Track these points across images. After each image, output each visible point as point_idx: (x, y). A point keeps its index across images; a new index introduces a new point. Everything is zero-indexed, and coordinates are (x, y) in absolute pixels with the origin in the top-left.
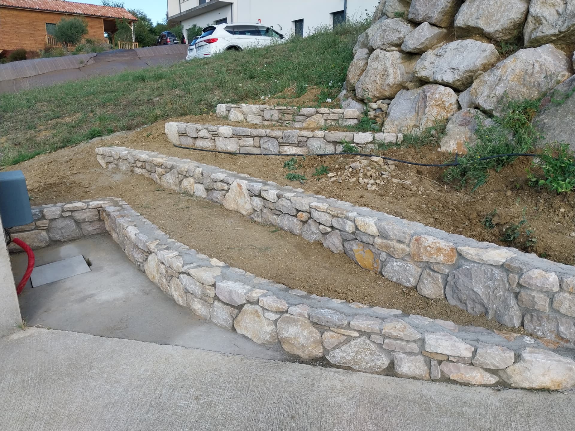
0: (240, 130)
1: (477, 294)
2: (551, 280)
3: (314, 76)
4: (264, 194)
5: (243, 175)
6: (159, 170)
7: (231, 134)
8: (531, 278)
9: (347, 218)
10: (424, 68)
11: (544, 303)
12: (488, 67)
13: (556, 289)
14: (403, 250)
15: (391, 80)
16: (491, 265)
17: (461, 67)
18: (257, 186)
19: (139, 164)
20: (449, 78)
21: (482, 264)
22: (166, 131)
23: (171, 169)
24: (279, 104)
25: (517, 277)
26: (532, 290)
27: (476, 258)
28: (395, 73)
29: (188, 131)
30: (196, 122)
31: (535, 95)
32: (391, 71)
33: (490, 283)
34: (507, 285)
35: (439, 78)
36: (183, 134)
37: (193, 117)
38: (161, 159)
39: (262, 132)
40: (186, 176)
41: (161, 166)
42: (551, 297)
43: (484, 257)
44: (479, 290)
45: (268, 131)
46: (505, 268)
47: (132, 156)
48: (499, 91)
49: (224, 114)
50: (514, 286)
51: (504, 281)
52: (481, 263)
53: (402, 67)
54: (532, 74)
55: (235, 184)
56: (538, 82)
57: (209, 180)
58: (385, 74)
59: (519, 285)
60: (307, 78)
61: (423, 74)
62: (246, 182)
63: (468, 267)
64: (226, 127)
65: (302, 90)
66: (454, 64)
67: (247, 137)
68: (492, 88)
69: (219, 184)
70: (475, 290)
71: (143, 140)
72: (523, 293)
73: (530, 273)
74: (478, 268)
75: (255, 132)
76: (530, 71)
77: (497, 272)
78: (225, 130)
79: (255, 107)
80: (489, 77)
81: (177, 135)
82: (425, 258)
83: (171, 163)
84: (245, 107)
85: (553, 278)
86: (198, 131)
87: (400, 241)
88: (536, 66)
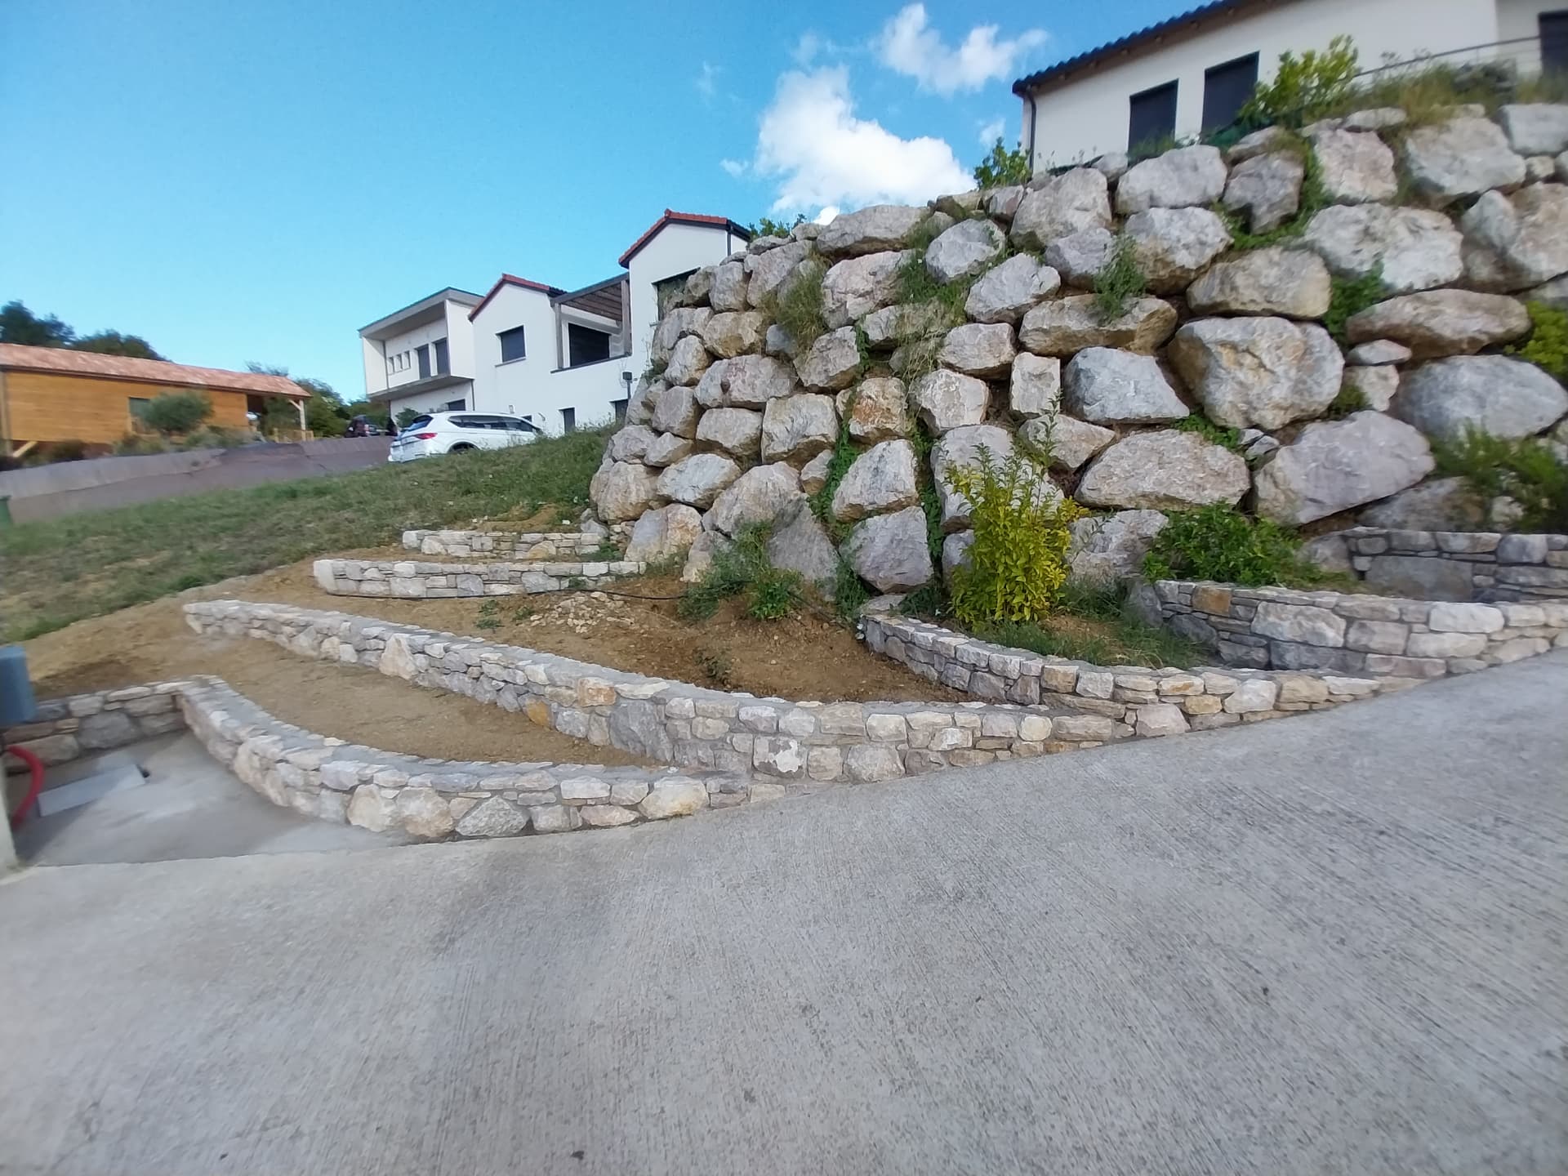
0: (427, 566)
3: (555, 491)
4: (428, 650)
5: (409, 627)
6: (288, 629)
7: (413, 572)
9: (517, 668)
10: (665, 485)
12: (727, 485)
14: (571, 696)
15: (633, 498)
17: (701, 485)
18: (420, 640)
19: (257, 624)
20: (690, 497)
22: (316, 573)
23: (306, 626)
24: (494, 529)
25: (663, 708)
28: (638, 490)
29: (348, 571)
30: (364, 558)
31: (771, 515)
32: (633, 487)
33: (644, 718)
34: (657, 718)
35: (680, 498)
36: (341, 576)
37: (365, 550)
38: (292, 613)
39: (459, 567)
40: (327, 636)
41: (288, 623)
43: (636, 693)
45: (467, 566)
46: (654, 700)
47: (247, 612)
48: (736, 511)
49: (415, 545)
50: (663, 718)
51: (654, 715)
53: (647, 482)
54: (766, 493)
55: (393, 639)
56: (772, 501)
57: (358, 638)
58: (627, 492)
59: (666, 716)
60: (545, 494)
61: (665, 492)
62: (407, 635)
63: (625, 705)
64: (406, 564)
65: (535, 509)
66: (695, 481)
67: (437, 575)
68: (730, 509)
69: (373, 642)
71: (273, 588)
72: (669, 724)
75: (449, 568)
76: (764, 490)
78: (404, 567)
79: (459, 534)
80: (727, 497)
81: (332, 579)
82: (588, 702)
83: (306, 618)
84: (445, 534)
86: (363, 570)
87: (568, 688)
88: (770, 485)
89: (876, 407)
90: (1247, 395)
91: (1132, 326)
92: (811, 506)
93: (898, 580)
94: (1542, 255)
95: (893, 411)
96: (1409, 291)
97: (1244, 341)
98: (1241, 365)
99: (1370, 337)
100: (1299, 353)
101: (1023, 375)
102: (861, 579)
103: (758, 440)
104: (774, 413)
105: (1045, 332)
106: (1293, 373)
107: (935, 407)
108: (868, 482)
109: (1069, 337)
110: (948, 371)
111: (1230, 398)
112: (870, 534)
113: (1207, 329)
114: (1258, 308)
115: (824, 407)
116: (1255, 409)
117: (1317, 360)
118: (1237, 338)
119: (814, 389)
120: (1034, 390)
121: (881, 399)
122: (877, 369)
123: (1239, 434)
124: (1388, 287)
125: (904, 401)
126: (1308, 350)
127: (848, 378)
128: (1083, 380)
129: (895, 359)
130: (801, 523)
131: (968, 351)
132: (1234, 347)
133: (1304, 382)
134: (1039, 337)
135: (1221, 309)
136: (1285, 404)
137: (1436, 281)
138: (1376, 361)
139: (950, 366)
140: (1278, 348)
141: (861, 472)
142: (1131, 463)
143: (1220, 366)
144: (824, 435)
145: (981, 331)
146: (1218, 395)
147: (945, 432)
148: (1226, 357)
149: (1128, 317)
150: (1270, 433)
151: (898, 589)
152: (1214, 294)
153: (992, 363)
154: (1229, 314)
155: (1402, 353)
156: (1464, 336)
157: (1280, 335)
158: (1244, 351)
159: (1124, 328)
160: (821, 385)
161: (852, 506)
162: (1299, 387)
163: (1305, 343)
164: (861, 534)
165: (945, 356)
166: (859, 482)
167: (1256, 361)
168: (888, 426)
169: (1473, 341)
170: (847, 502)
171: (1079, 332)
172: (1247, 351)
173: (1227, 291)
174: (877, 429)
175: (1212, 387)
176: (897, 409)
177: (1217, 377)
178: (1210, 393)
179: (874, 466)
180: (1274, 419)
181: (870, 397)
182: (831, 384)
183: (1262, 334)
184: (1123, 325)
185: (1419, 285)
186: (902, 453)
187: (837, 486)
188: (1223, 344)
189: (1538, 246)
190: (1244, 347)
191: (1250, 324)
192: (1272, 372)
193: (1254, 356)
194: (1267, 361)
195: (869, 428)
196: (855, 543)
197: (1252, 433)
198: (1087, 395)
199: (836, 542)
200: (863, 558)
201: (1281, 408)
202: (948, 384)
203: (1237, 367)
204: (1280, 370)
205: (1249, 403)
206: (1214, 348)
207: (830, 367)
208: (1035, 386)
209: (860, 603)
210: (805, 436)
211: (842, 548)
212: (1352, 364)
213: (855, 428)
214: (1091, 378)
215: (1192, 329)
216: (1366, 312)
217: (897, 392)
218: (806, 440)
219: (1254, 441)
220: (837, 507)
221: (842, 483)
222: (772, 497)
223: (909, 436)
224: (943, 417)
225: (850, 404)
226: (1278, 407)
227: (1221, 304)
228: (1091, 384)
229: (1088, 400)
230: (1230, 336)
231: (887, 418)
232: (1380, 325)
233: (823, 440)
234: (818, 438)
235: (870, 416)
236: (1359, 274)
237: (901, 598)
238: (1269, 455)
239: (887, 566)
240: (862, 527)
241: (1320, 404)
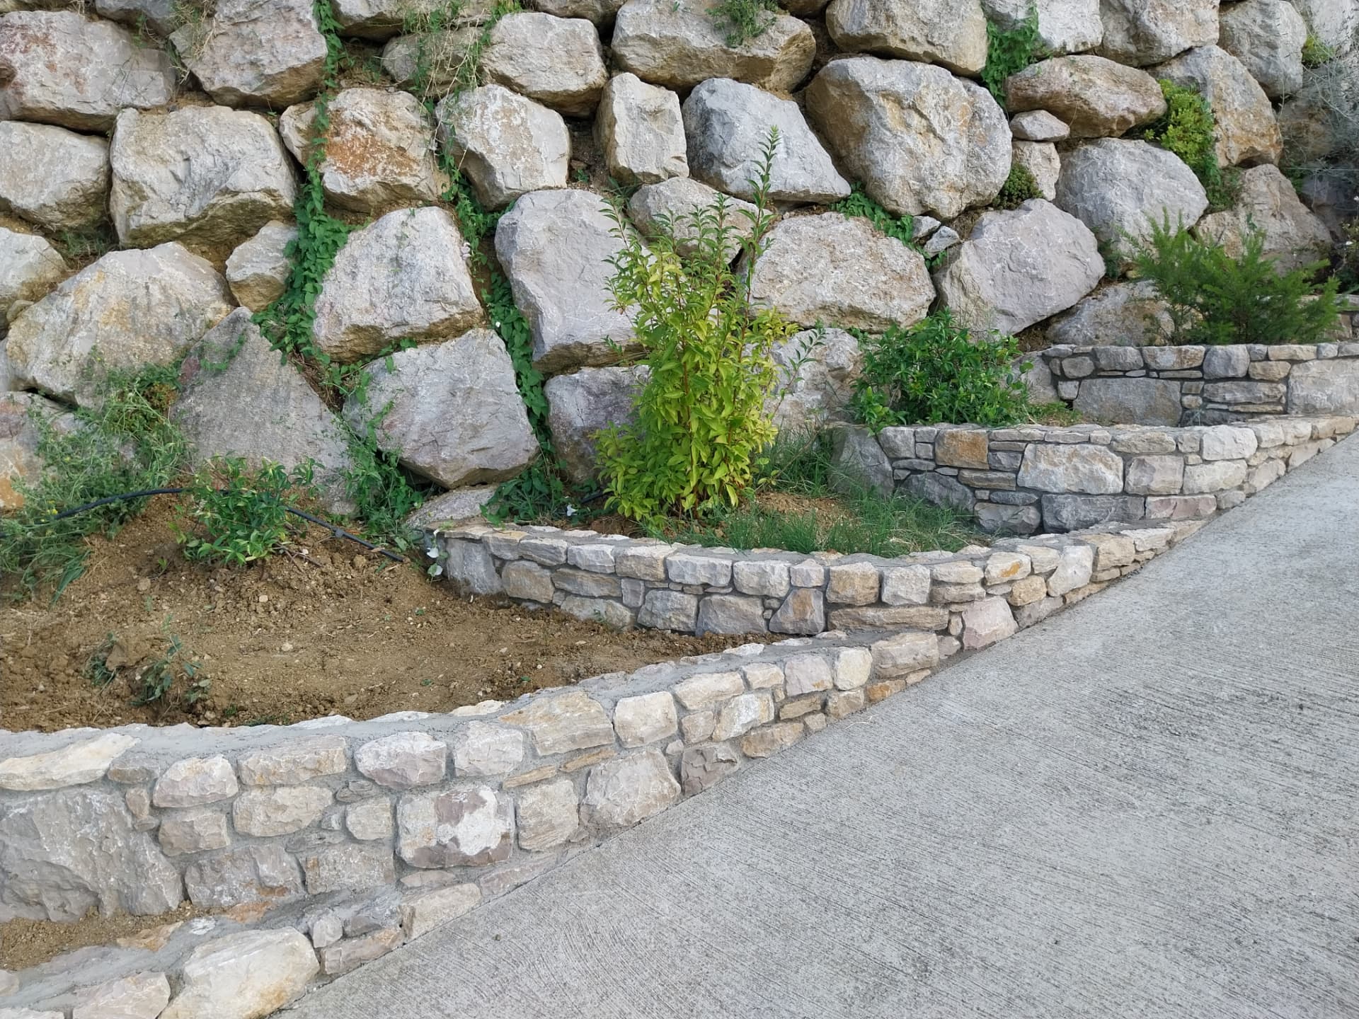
1: (60, 868)
2: (217, 773)
8: (173, 784)
11: (216, 830)
12: (42, 291)
13: (232, 789)
16: (80, 785)
21: (57, 791)
25: (144, 793)
26: (185, 810)
27: (36, 783)
31: (167, 354)
33: (87, 828)
34: (129, 819)
42: (227, 808)
43: (57, 773)
44: (64, 856)
46: (114, 781)
50: (145, 815)
51: (119, 813)
52: (53, 789)
54: (149, 308)
56: (166, 325)
59: (156, 810)
63: (23, 811)
68: (60, 341)
70: (53, 860)
72: (167, 825)
73: (170, 774)
74: (47, 803)
77: (97, 798)
85: (220, 767)
88: (155, 289)
89: (373, 145)
90: (919, 169)
91: (771, 53)
92: (266, 333)
93: (476, 461)
94: (1171, 26)
95: (412, 153)
96: (1062, 53)
97: (909, 92)
98: (908, 126)
99: (1032, 105)
100: (968, 118)
101: (629, 109)
102: (403, 467)
103: (102, 194)
104: (139, 140)
105: (654, 43)
106: (964, 142)
107: (491, 151)
108: (383, 282)
109: (687, 56)
110: (502, 90)
111: (901, 172)
112: (406, 381)
113: (863, 70)
114: (920, 50)
115: (257, 137)
116: (929, 188)
117: (987, 129)
118: (901, 87)
119: (231, 97)
120: (649, 137)
121: (384, 130)
122: (362, 73)
123: (915, 226)
124: (1045, 44)
125: (428, 136)
126: (976, 115)
127: (304, 82)
128: (717, 128)
129: (398, 54)
130: (249, 367)
131: (534, 58)
132: (898, 101)
133: (979, 157)
134: (644, 49)
135: (876, 45)
136: (960, 184)
137: (1084, 44)
138: (1040, 137)
139: (504, 81)
140: (946, 108)
141: (363, 264)
142: (799, 257)
143: (884, 126)
144: (269, 192)
145: (551, 27)
146: (887, 166)
147: (516, 197)
148: (890, 112)
149: (763, 37)
150: (946, 222)
151: (479, 479)
152: (866, 22)
153: (575, 84)
154: (886, 54)
155: (1061, 129)
156: (1116, 114)
157: (947, 92)
158: (909, 107)
159: (761, 54)
160: (246, 90)
161: (357, 329)
162: (974, 163)
163: (973, 105)
164: (388, 383)
165: (496, 61)
166: (363, 283)
167: (924, 122)
168: (406, 180)
169: (1123, 120)
170: (346, 321)
171: (702, 51)
172: (914, 107)
173: (882, 18)
174: (384, 185)
175: (878, 155)
176: (419, 149)
177: (881, 141)
178: (875, 163)
179: (390, 254)
180: (950, 204)
181: (360, 124)
182: (268, 91)
183: (927, 87)
184: (760, 49)
185: (1070, 48)
186: (442, 231)
187: (316, 292)
188: (886, 95)
189: (1167, 14)
190: (910, 102)
191: (912, 70)
192: (943, 140)
193: (922, 115)
194: (936, 125)
195: (366, 181)
196: (378, 401)
197: (928, 223)
198: (727, 152)
199: (336, 400)
200: (400, 427)
201: (957, 190)
202: (508, 113)
203: (903, 129)
204: (950, 137)
205: (921, 180)
206: (876, 99)
207: (264, 57)
208: (650, 130)
209: (407, 513)
210: (226, 191)
211: (351, 411)
212: (1020, 137)
213: (336, 180)
214: (728, 125)
215: (845, 69)
216: (1028, 71)
217: (415, 119)
218: (229, 200)
219: (930, 234)
220: (324, 332)
221: (329, 289)
222: (165, 315)
223: (450, 203)
224: (508, 170)
225: (315, 131)
226: (953, 187)
227: (877, 37)
228: (730, 135)
229: (728, 160)
230: (892, 84)
231: (400, 165)
232: (1042, 90)
233: (268, 200)
234: (258, 196)
235: (363, 158)
236: (1016, 22)
237: (486, 494)
238: (953, 252)
239: (453, 437)
240: (390, 369)
241: (996, 186)
